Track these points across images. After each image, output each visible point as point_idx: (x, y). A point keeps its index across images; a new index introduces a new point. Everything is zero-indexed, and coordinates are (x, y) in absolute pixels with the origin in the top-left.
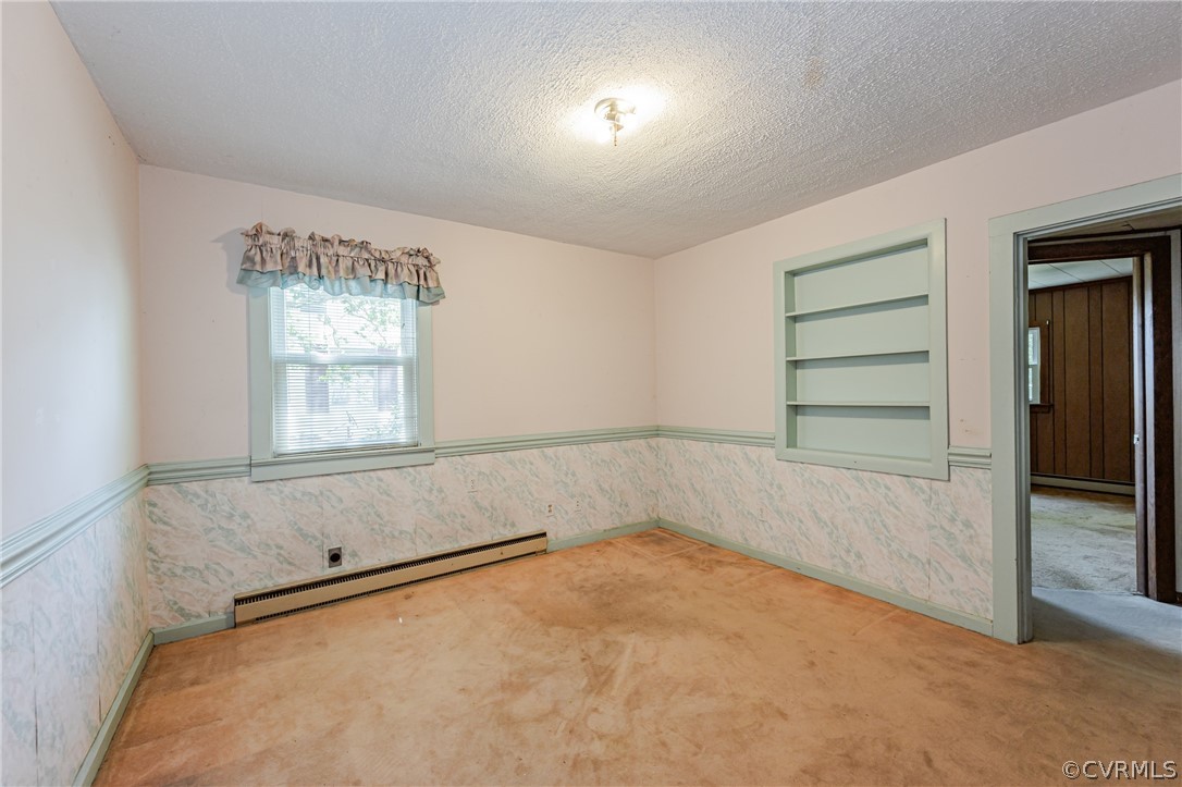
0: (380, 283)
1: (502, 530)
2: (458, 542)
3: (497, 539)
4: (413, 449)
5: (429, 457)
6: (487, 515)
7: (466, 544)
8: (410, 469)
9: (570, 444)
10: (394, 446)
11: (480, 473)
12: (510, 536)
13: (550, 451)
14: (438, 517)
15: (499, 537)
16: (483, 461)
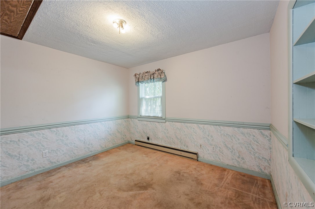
0: (152, 79)
1: (184, 147)
2: (171, 145)
3: (182, 149)
4: (161, 118)
5: (164, 121)
6: (179, 141)
7: (173, 147)
8: (161, 123)
9: (210, 125)
10: (158, 117)
11: (177, 128)
12: (186, 150)
13: (201, 126)
14: (167, 137)
15: (183, 148)
16: (178, 125)
